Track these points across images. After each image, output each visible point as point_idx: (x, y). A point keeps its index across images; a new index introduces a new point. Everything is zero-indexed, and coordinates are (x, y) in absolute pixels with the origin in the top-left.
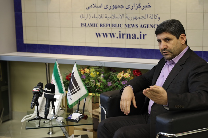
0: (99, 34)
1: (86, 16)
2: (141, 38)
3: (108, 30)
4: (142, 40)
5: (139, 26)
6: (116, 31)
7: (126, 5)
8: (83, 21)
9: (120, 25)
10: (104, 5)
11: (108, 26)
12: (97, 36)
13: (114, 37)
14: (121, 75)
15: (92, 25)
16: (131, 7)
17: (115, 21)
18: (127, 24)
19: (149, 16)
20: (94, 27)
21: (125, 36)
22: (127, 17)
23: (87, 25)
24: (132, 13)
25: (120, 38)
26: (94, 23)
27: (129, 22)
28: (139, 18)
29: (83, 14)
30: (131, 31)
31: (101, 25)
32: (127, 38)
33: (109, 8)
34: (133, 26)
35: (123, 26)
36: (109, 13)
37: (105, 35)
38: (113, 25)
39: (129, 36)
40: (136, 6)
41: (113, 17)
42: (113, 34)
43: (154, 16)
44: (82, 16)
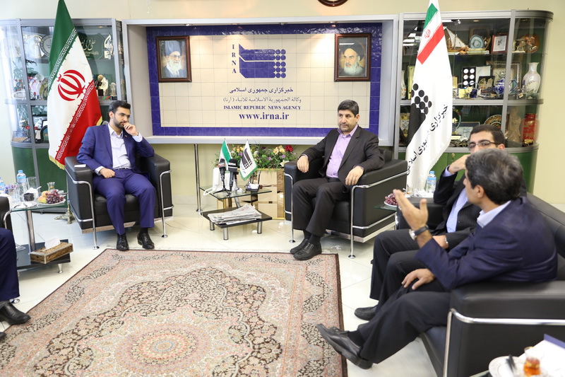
0: (243, 115)
1: (230, 99)
2: (283, 118)
3: (252, 112)
4: (285, 120)
5: (282, 107)
6: (260, 112)
7: (269, 89)
8: (227, 105)
9: (263, 107)
10: (248, 89)
11: (252, 108)
12: (241, 117)
13: (258, 118)
14: (276, 151)
15: (236, 107)
16: (274, 91)
17: (259, 104)
18: (270, 106)
19: (291, 99)
20: (238, 109)
21: (269, 117)
22: (270, 100)
23: (230, 107)
24: (275, 96)
25: (264, 118)
27: (272, 104)
28: (282, 100)
29: (227, 97)
30: (274, 112)
31: (245, 107)
33: (253, 91)
34: (276, 107)
35: (267, 108)
36: (252, 96)
37: (249, 116)
38: (257, 107)
39: (272, 117)
40: (279, 90)
41: (256, 100)
42: (257, 115)
43: (296, 99)
44: (225, 100)
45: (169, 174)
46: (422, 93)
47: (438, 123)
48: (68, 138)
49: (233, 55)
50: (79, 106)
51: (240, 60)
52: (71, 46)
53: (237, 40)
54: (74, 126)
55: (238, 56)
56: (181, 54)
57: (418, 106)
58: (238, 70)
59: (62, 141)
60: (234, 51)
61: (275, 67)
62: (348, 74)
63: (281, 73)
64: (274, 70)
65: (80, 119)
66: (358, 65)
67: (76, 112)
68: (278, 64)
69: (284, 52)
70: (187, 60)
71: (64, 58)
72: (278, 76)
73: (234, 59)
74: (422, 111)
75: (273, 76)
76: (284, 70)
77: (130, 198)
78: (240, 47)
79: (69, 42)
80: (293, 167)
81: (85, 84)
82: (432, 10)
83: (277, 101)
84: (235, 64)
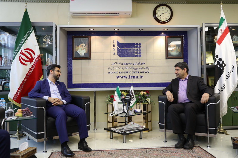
0: (118, 77)
1: (112, 68)
2: (140, 78)
3: (123, 75)
4: (141, 79)
5: (139, 72)
6: (128, 75)
7: (133, 63)
8: (110, 71)
9: (129, 72)
10: (122, 63)
11: (124, 73)
12: (118, 78)
13: (126, 78)
14: (142, 93)
15: (115, 73)
16: (135, 64)
17: (127, 71)
18: (133, 71)
19: (144, 68)
21: (132, 77)
22: (133, 69)
23: (112, 72)
24: (136, 67)
25: (130, 78)
27: (134, 71)
28: (139, 69)
29: (110, 67)
30: (135, 75)
31: (120, 72)
32: (133, 78)
33: (124, 64)
34: (136, 72)
35: (131, 72)
36: (124, 67)
37: (122, 77)
38: (126, 72)
39: (134, 77)
40: (138, 63)
41: (126, 68)
42: (126, 76)
43: (147, 68)
44: (109, 69)
45: (89, 104)
46: (220, 59)
47: (230, 74)
48: (22, 87)
49: (114, 46)
50: (30, 69)
51: (118, 48)
52: (29, 36)
53: (116, 38)
54: (26, 80)
55: (116, 46)
56: (86, 45)
57: (219, 66)
58: (116, 53)
59: (19, 89)
60: (114, 44)
61: (136, 52)
62: (172, 55)
63: (139, 55)
65: (30, 76)
66: (177, 51)
67: (28, 72)
68: (137, 50)
69: (140, 44)
70: (89, 48)
71: (25, 42)
72: (137, 56)
73: (114, 48)
74: (222, 68)
75: (134, 56)
76: (140, 53)
77: (69, 118)
78: (118, 42)
79: (28, 33)
80: (164, 97)
81: (35, 57)
82: (222, 20)
83: (137, 69)
84: (115, 50)
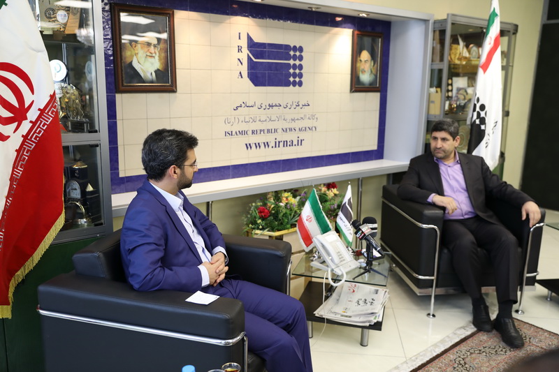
0: (250, 144)
1: (233, 120)
2: (298, 145)
3: (261, 138)
4: (299, 147)
5: (297, 129)
6: (270, 138)
7: (283, 104)
8: (229, 129)
9: (276, 131)
10: (258, 104)
11: (262, 133)
12: (247, 148)
13: (268, 146)
15: (242, 133)
16: (289, 106)
17: (271, 126)
18: (284, 127)
19: (307, 117)
20: (243, 136)
21: (281, 144)
22: (284, 120)
23: (234, 133)
24: (290, 114)
25: (276, 147)
26: (243, 130)
27: (286, 125)
28: (298, 119)
29: (229, 117)
30: (288, 137)
31: (253, 132)
32: (284, 146)
33: (264, 107)
34: (291, 130)
35: (280, 131)
36: (263, 114)
37: (258, 145)
38: (268, 131)
39: (285, 143)
40: (295, 104)
41: (268, 120)
42: (267, 143)
43: (313, 117)
44: (227, 121)
46: (482, 107)
49: (240, 50)
51: (249, 58)
55: (246, 51)
57: (478, 122)
58: (245, 74)
60: (240, 43)
61: (291, 71)
62: (362, 83)
63: (297, 79)
64: (289, 75)
66: (371, 72)
68: (294, 67)
69: (301, 49)
70: (171, 52)
72: (294, 84)
73: (240, 56)
74: (482, 127)
75: (287, 84)
76: (301, 75)
83: (292, 120)
84: (242, 63)
